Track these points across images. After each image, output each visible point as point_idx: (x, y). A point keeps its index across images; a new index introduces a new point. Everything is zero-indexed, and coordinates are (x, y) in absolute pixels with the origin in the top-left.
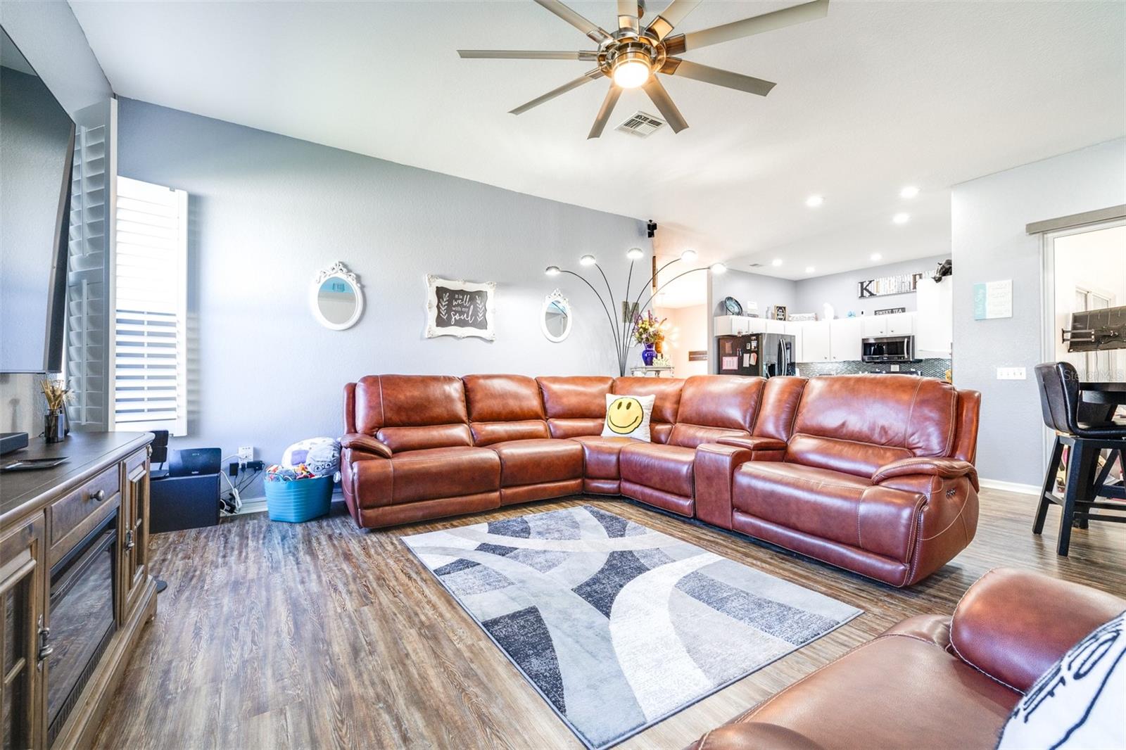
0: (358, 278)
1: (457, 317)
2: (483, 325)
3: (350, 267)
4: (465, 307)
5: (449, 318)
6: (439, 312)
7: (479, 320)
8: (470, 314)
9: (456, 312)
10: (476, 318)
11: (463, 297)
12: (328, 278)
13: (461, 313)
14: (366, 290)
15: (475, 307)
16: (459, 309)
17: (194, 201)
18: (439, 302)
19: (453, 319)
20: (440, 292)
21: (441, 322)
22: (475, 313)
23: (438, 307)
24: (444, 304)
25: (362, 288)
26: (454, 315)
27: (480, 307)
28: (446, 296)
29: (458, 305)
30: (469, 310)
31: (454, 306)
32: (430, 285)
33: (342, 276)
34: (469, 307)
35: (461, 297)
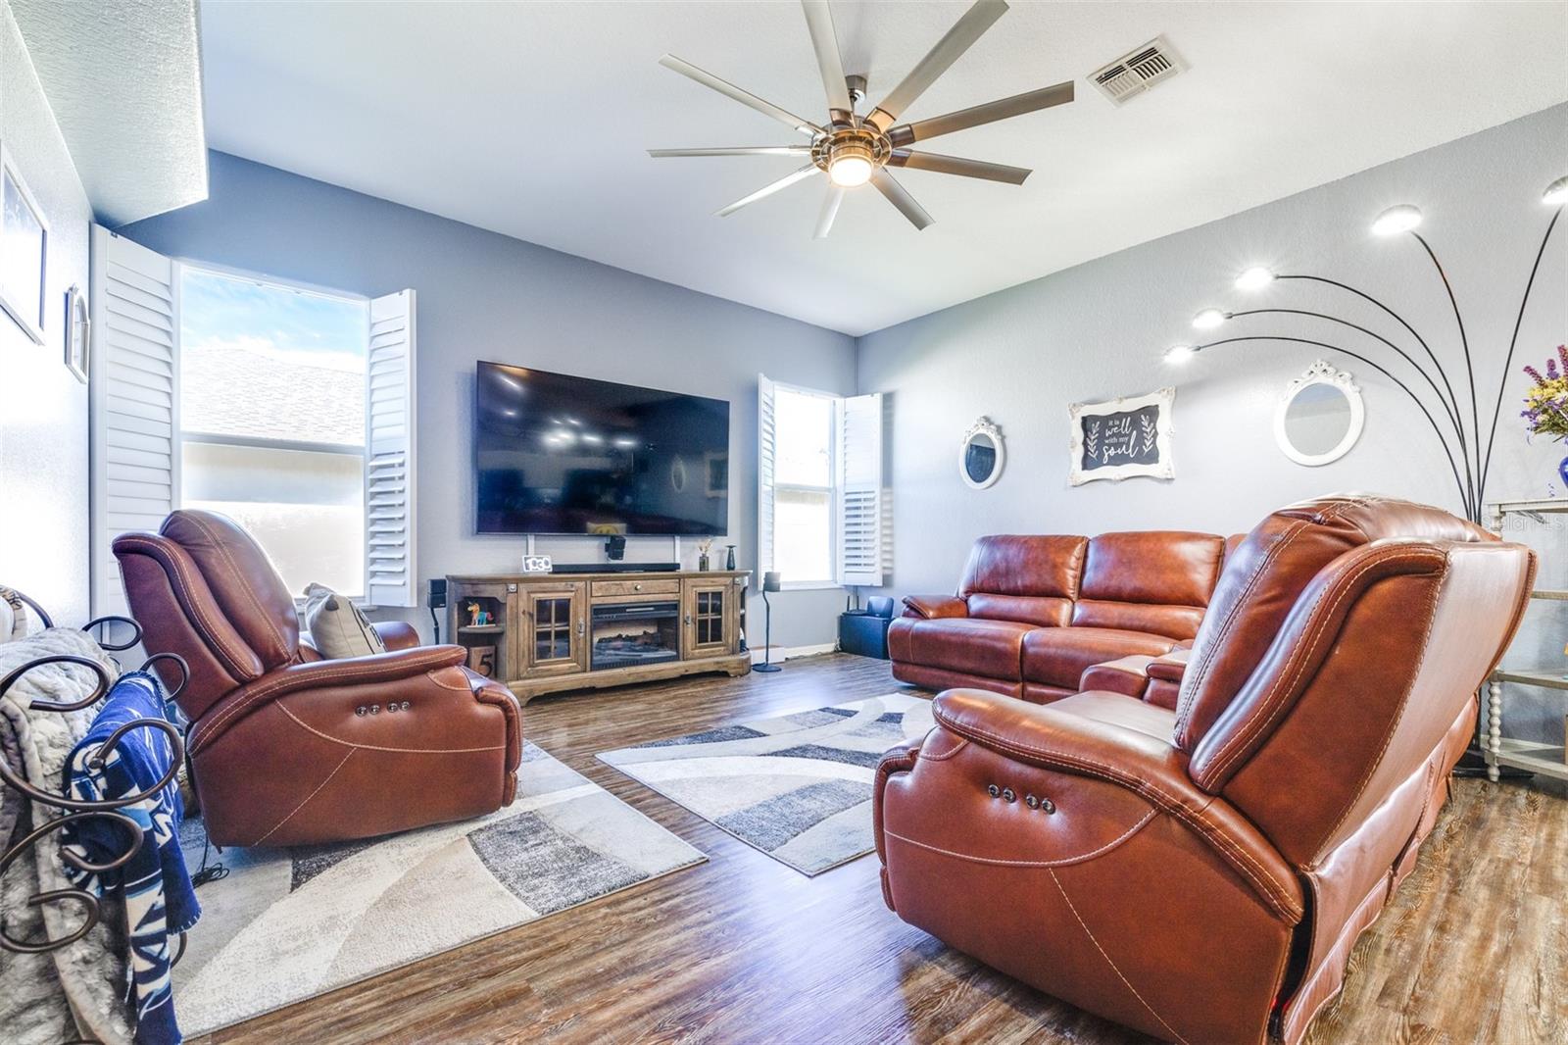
0: (999, 429)
1: (1112, 452)
2: (1152, 457)
3: (992, 420)
4: (1125, 435)
5: (1101, 455)
6: (1087, 450)
7: (1146, 451)
8: (1131, 444)
9: (1110, 445)
10: (1141, 449)
11: (1121, 423)
12: (972, 436)
13: (1117, 446)
14: (1007, 441)
15: (1141, 433)
16: (1115, 440)
17: (888, 399)
18: (1086, 436)
19: (1106, 456)
20: (1086, 423)
21: (1087, 463)
22: (1140, 440)
23: (1085, 444)
24: (1093, 438)
25: (1003, 439)
26: (1107, 451)
27: (1148, 430)
28: (1095, 428)
29: (1114, 435)
30: (1129, 440)
31: (1108, 438)
32: (1073, 417)
33: (982, 431)
34: (1130, 435)
35: (1117, 423)
